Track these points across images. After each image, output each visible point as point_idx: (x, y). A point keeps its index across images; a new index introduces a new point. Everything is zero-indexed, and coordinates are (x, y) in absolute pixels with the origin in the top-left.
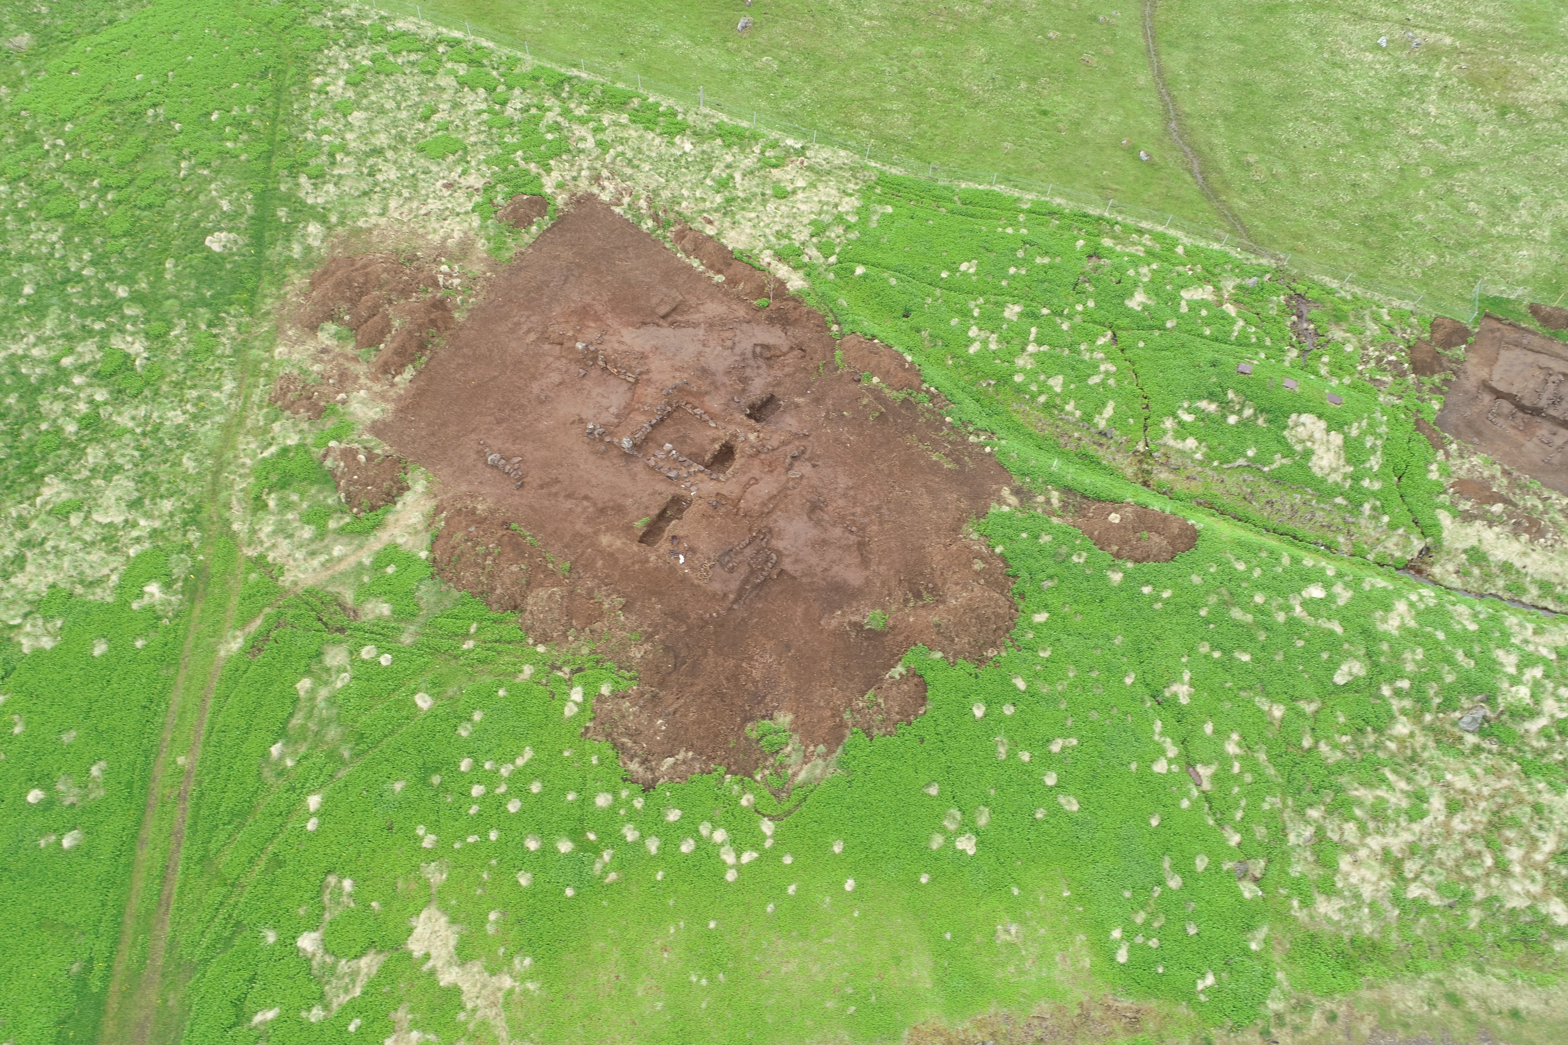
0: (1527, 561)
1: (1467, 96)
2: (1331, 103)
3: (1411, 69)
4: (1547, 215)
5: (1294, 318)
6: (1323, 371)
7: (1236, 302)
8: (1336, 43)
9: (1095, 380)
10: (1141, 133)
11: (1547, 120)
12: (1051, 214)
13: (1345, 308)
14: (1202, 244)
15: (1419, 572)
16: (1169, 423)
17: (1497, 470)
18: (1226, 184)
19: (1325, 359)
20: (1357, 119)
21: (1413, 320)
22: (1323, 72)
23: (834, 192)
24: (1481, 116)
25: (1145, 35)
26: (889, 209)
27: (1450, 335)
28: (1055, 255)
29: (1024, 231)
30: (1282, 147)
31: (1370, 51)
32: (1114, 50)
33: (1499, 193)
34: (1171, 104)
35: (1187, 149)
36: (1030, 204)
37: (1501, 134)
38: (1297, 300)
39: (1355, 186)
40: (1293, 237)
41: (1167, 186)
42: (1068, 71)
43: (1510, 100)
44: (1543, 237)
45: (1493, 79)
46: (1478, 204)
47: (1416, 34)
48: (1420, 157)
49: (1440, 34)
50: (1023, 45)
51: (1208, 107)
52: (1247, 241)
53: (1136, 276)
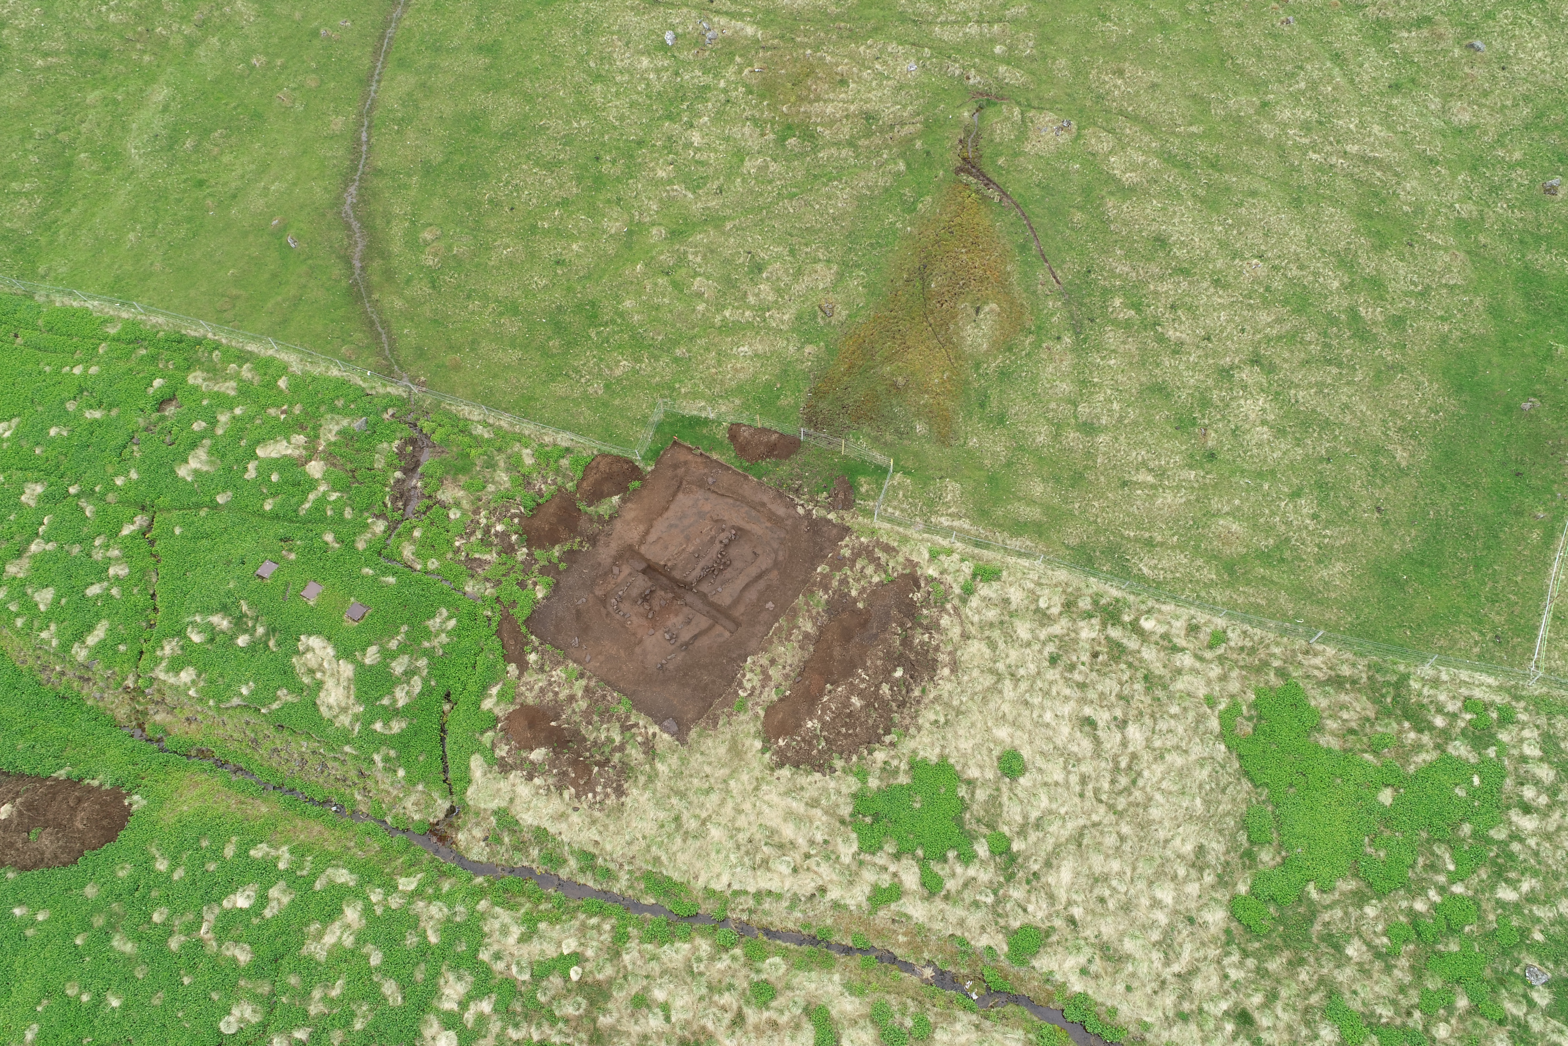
0: (563, 826)
1: (748, 113)
2: (568, 140)
3: (693, 77)
4: (799, 288)
5: (398, 474)
6: (408, 551)
7: (329, 457)
8: (611, 43)
9: (94, 590)
10: (302, 207)
11: (838, 144)
12: (137, 341)
13: (473, 452)
14: (318, 370)
15: (442, 839)
16: (169, 648)
17: (579, 687)
18: (389, 275)
19: (417, 533)
20: (597, 158)
21: (564, 462)
22: (578, 90)
24: (754, 143)
25: (376, 52)
27: (600, 482)
28: (110, 407)
29: (94, 370)
30: (479, 213)
31: (649, 54)
32: (322, 81)
33: (741, 260)
34: (364, 156)
35: (355, 225)
36: (120, 326)
37: (771, 169)
38: (420, 443)
39: (558, 263)
40: (451, 348)
41: (305, 286)
42: (258, 116)
43: (801, 116)
44: (782, 322)
45: (789, 85)
46: (708, 279)
47: (713, 24)
48: (657, 212)
49: (743, 21)
50: (217, 81)
51: (409, 158)
52: (386, 358)
53: (206, 429)
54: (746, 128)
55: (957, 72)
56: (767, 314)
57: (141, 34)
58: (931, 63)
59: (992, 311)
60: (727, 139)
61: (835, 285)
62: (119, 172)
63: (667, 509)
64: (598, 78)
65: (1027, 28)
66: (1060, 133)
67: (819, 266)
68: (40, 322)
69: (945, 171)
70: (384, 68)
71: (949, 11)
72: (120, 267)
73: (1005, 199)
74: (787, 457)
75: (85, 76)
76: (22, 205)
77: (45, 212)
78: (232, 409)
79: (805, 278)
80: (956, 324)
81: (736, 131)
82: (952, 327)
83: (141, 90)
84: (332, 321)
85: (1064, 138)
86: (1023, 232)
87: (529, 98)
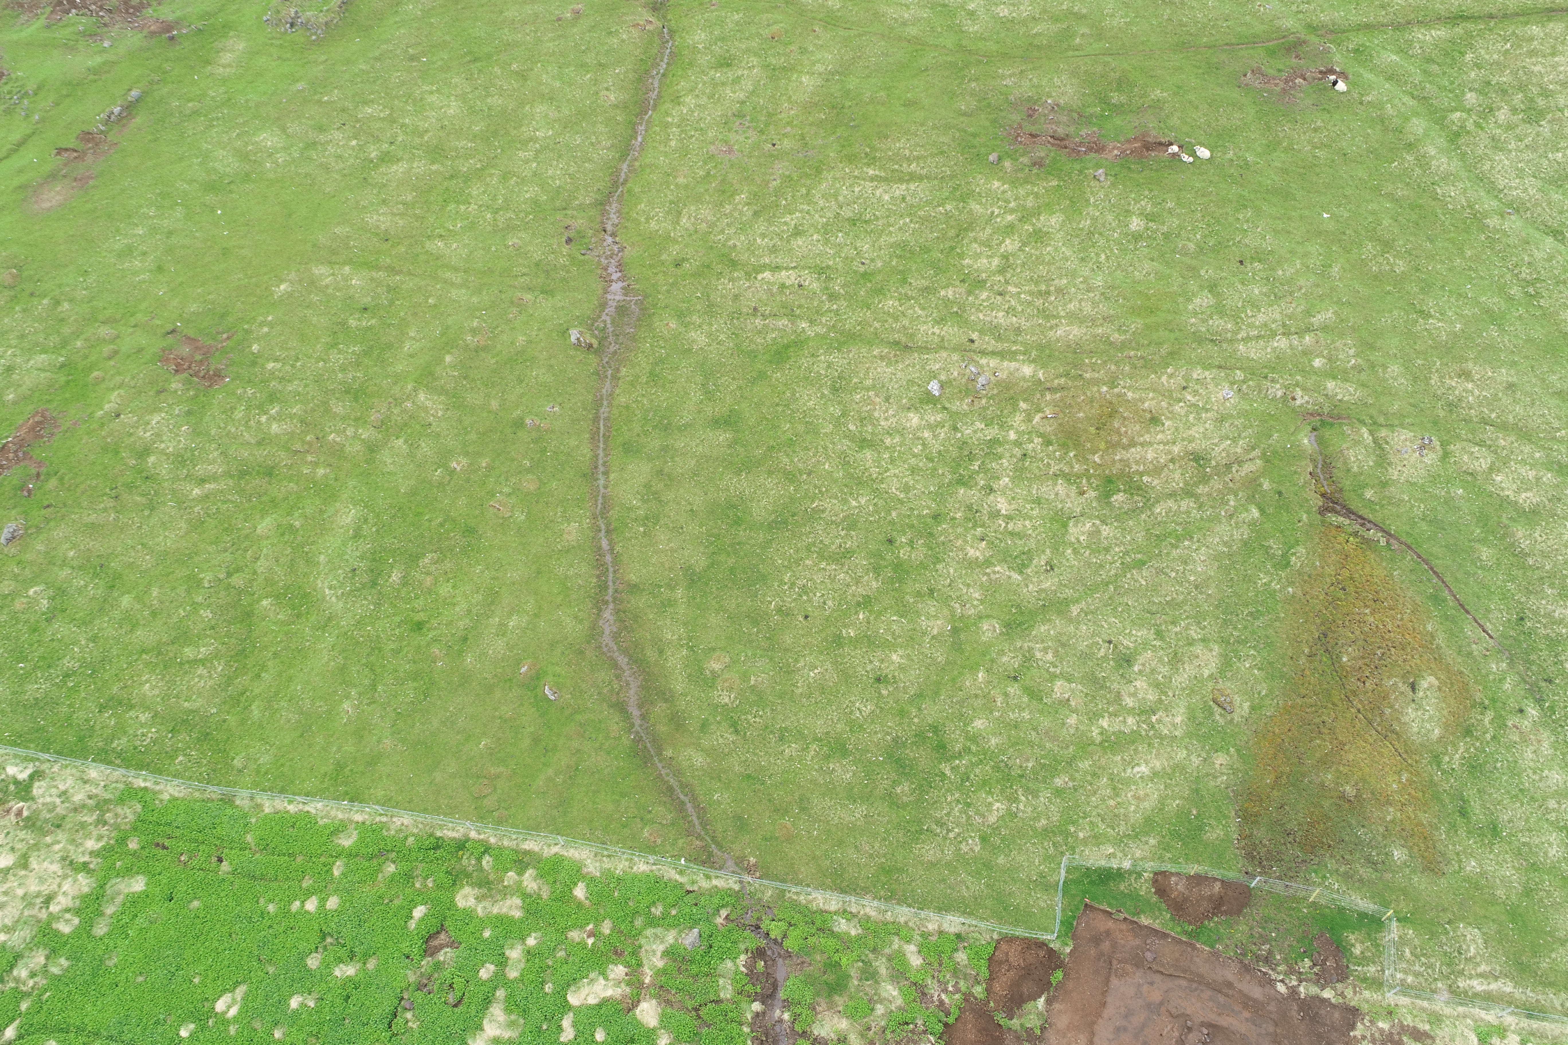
1: (1054, 469)
2: (851, 524)
3: (975, 430)
4: (1181, 679)
5: (757, 1006)
7: (661, 992)
8: (868, 401)
10: (552, 645)
11: (1172, 495)
13: (843, 959)
14: (620, 866)
18: (677, 721)
20: (890, 541)
21: (961, 957)
22: (845, 461)
23: (55, 867)
24: (1074, 504)
25: (594, 437)
26: (138, 885)
27: (1015, 984)
28: (366, 957)
29: (333, 903)
30: (769, 627)
31: (916, 409)
32: (540, 480)
33: (1102, 653)
34: (611, 570)
35: (623, 660)
36: (355, 836)
37: (1105, 534)
38: (769, 953)
39: (878, 680)
40: (776, 810)
41: (578, 751)
42: (470, 531)
43: (1118, 465)
44: (1174, 725)
45: (1092, 430)
46: (1069, 681)
47: (982, 367)
48: (981, 601)
49: (1016, 360)
50: (413, 493)
51: (667, 566)
52: (699, 837)
53: (496, 974)
54: (1059, 487)
55: (1279, 394)
56: (1154, 719)
57: (310, 444)
58: (1249, 386)
59: (1431, 686)
60: (1038, 501)
61: (1222, 671)
62: (313, 618)
63: (1104, 1004)
64: (864, 443)
65: (1342, 335)
66: (1425, 451)
67: (1198, 649)
68: (249, 838)
69: (1308, 512)
70: (607, 455)
71: (1249, 326)
72: (339, 749)
73: (1392, 541)
74: (1239, 912)
75: (250, 501)
76: (200, 676)
77: (229, 681)
78: (523, 940)
79: (1186, 666)
80: (1392, 707)
81: (1046, 490)
82: (1388, 711)
83: (322, 512)
84: (623, 795)
85: (1431, 458)
86: (1429, 580)
87: (790, 477)
